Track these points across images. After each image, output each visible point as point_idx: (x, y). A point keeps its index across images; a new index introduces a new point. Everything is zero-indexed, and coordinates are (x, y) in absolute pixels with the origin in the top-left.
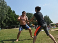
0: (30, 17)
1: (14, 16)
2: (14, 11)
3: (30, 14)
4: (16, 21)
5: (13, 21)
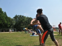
0: (23, 20)
1: (6, 18)
2: (5, 12)
3: (23, 16)
4: (7, 24)
5: (4, 24)
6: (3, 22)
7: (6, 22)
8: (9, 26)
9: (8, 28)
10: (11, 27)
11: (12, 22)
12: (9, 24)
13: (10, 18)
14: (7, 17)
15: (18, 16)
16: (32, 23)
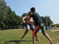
6: (12, 20)
7: (15, 20)
8: (18, 23)
9: (17, 25)
10: (20, 24)
11: (20, 20)
12: (18, 22)
13: (18, 16)
14: (15, 16)
15: (26, 14)
16: (25, 22)
